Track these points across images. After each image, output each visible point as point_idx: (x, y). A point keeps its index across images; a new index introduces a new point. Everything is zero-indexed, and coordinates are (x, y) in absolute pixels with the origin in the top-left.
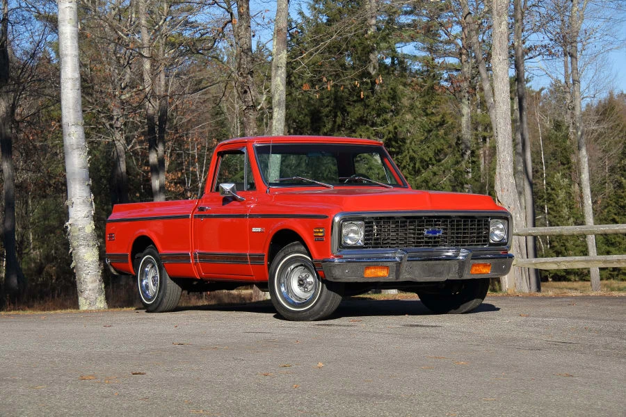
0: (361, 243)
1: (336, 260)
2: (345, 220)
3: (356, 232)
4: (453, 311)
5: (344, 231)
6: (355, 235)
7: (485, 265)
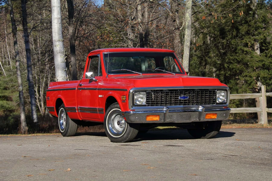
0: (144, 103)
1: (132, 112)
2: (136, 92)
3: (142, 98)
4: (203, 137)
5: (135, 97)
6: (141, 99)
7: (214, 114)
